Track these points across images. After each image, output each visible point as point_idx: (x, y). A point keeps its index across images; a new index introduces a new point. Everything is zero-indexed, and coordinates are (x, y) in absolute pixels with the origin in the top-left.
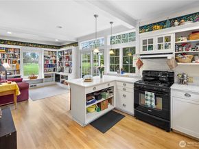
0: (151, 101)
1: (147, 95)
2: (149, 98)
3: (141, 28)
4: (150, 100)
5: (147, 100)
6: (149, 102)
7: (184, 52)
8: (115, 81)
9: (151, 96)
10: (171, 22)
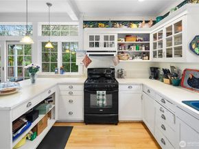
0: (103, 100)
1: (99, 95)
2: (101, 97)
3: (85, 22)
4: (101, 99)
5: (99, 100)
6: (100, 102)
7: (123, 51)
8: (58, 84)
9: (103, 95)
10: (112, 24)
